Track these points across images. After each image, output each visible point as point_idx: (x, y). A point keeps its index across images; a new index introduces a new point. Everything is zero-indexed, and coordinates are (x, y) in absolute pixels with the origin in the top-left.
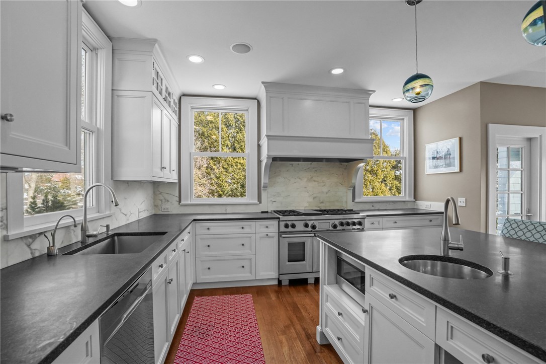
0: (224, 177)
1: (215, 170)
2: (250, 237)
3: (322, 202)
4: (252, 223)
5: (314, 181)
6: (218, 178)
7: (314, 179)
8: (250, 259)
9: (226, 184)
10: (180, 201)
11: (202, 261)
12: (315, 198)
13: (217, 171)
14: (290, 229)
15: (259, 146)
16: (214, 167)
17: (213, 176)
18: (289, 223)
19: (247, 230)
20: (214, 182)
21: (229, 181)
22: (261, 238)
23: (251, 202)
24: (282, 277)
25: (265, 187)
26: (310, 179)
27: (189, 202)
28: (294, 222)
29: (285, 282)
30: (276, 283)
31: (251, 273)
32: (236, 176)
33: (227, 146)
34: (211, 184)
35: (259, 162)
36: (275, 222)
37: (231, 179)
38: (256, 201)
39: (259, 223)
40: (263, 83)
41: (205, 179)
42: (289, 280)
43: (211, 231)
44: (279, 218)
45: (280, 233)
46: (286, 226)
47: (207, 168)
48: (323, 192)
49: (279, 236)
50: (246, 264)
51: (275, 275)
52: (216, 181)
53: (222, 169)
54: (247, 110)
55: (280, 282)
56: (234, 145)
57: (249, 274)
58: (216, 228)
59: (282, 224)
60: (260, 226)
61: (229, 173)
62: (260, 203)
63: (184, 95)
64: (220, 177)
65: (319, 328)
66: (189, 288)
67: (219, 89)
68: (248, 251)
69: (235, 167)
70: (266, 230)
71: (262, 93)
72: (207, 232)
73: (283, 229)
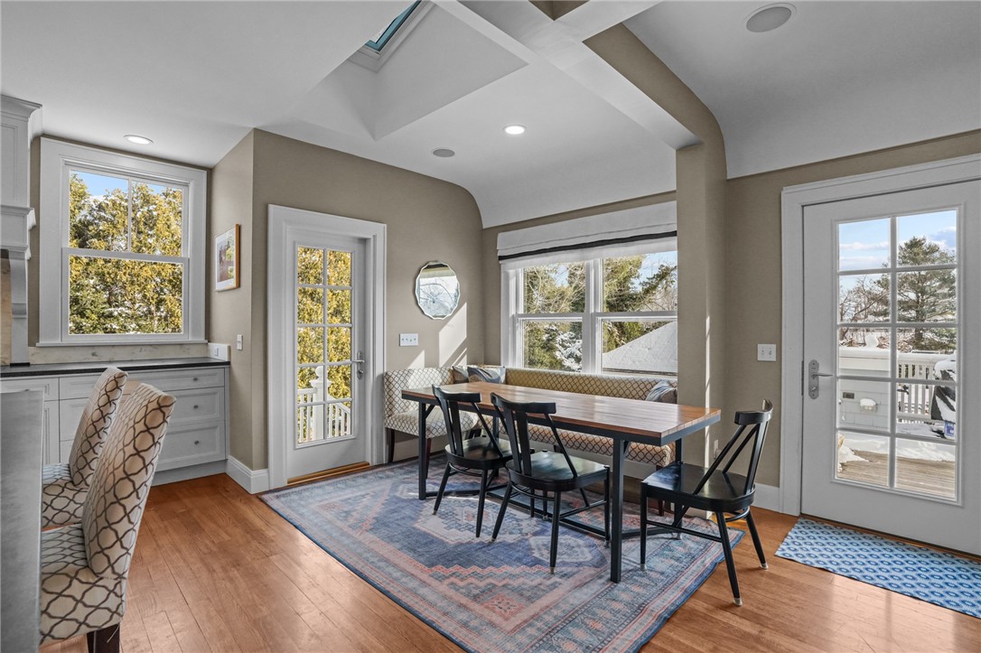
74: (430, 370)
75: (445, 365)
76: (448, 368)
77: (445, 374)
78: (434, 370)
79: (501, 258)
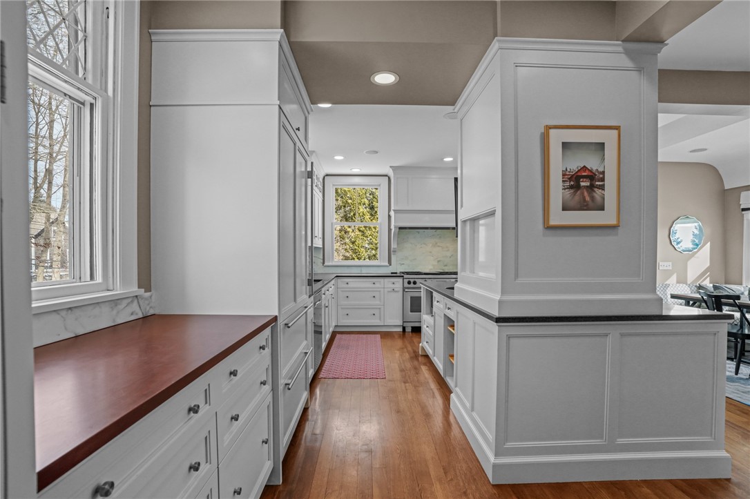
0: (361, 241)
1: (350, 234)
2: (380, 291)
3: (446, 266)
4: (382, 280)
5: (439, 246)
6: (353, 243)
7: (438, 244)
8: (380, 309)
9: (362, 249)
10: (324, 263)
11: (342, 308)
12: (439, 261)
13: (353, 234)
14: (412, 285)
15: (389, 216)
16: (349, 229)
17: (347, 241)
18: (412, 281)
19: (377, 285)
20: (348, 247)
21: (367, 246)
22: (389, 292)
23: (382, 264)
24: (405, 325)
25: (394, 251)
26: (435, 245)
27: (330, 264)
28: (416, 280)
29: (409, 329)
30: (400, 329)
31: (380, 319)
32: (374, 240)
33: (364, 204)
34: (346, 249)
35: (390, 230)
36: (400, 280)
37: (369, 244)
38: (387, 264)
39: (387, 280)
40: (391, 167)
41: (339, 244)
42: (412, 327)
43: (349, 285)
44: (403, 276)
45: (404, 289)
46: (409, 283)
47: (340, 231)
48: (447, 257)
49: (404, 290)
50: (377, 312)
51: (400, 322)
52: (351, 246)
53: (358, 233)
54: (380, 185)
55: (404, 328)
56: (372, 203)
57: (379, 321)
58: (354, 283)
59: (406, 281)
60: (388, 282)
61: (367, 237)
62: (390, 265)
63: (327, 175)
64: (355, 242)
65: (421, 345)
66: (331, 330)
67: (356, 171)
68: (378, 302)
69: (374, 230)
70: (393, 286)
71: (391, 173)
72: (346, 286)
73: (406, 285)
74: (681, 285)
75: (693, 282)
76: (695, 284)
77: (693, 289)
78: (685, 285)
79: (744, 210)
